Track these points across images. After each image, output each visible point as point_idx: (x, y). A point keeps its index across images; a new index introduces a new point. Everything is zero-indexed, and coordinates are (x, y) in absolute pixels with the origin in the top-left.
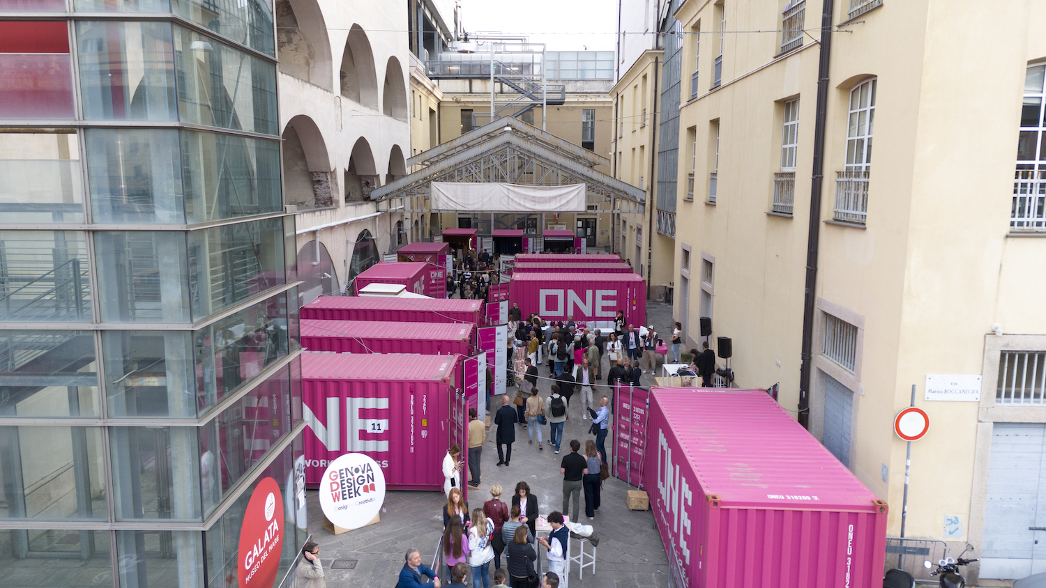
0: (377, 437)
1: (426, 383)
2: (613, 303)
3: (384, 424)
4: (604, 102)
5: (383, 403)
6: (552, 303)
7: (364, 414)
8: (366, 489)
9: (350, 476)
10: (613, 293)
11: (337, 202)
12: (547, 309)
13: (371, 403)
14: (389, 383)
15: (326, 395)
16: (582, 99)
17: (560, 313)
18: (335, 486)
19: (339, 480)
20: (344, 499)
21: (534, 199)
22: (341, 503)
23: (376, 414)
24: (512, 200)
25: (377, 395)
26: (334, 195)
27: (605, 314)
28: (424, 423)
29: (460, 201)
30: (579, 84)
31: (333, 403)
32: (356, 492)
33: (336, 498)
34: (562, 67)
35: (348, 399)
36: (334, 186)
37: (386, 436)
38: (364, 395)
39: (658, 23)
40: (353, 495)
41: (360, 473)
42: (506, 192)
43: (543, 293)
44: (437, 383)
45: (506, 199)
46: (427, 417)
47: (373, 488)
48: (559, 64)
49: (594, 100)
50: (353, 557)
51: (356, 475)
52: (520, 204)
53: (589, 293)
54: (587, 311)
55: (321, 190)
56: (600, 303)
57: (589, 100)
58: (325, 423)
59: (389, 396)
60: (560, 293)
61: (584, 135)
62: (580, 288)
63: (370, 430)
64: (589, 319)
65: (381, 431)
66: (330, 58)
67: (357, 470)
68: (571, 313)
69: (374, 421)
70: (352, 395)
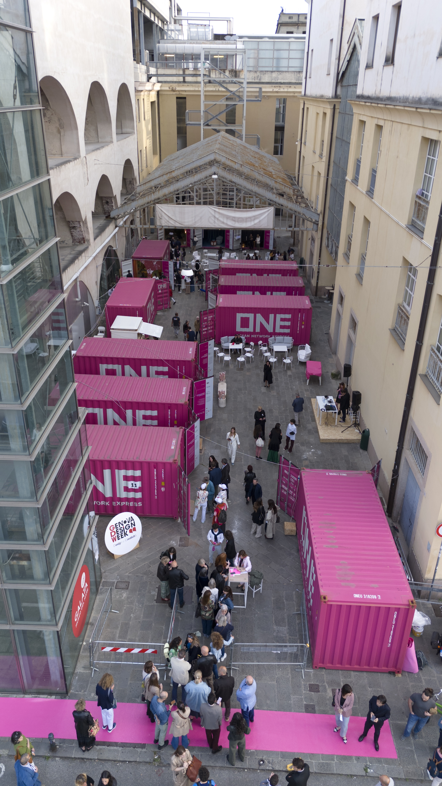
0: (135, 491)
1: (164, 464)
2: (288, 324)
3: (139, 484)
4: (294, 92)
5: (138, 473)
6: (245, 322)
7: (126, 478)
8: (131, 531)
9: (121, 526)
10: (289, 316)
11: (88, 241)
12: (242, 327)
13: (130, 473)
14: (141, 463)
15: (103, 468)
16: (276, 90)
17: (251, 329)
18: (113, 534)
19: (115, 530)
20: (118, 539)
21: (234, 219)
22: (117, 541)
23: (134, 478)
24: (218, 219)
25: (134, 469)
26: (85, 235)
27: (282, 331)
28: (163, 484)
29: (178, 219)
30: (274, 75)
31: (107, 473)
32: (126, 534)
33: (114, 540)
34: (261, 56)
35: (116, 471)
36: (85, 229)
37: (140, 490)
38: (126, 469)
39: (338, 74)
40: (124, 536)
41: (127, 523)
42: (213, 213)
43: (239, 316)
44: (170, 464)
45: (213, 218)
46: (164, 481)
47: (135, 529)
48: (258, 53)
49: (286, 90)
50: (127, 579)
51: (125, 525)
52: (223, 223)
53: (272, 316)
54: (270, 329)
55: (76, 233)
56: (279, 323)
57: (282, 90)
58: (103, 482)
59: (141, 469)
60: (251, 316)
61: (277, 120)
62: (266, 312)
63: (130, 487)
64: (271, 334)
65: (137, 488)
66: (77, 128)
67: (125, 522)
68: (258, 330)
69: (132, 482)
70: (119, 469)
